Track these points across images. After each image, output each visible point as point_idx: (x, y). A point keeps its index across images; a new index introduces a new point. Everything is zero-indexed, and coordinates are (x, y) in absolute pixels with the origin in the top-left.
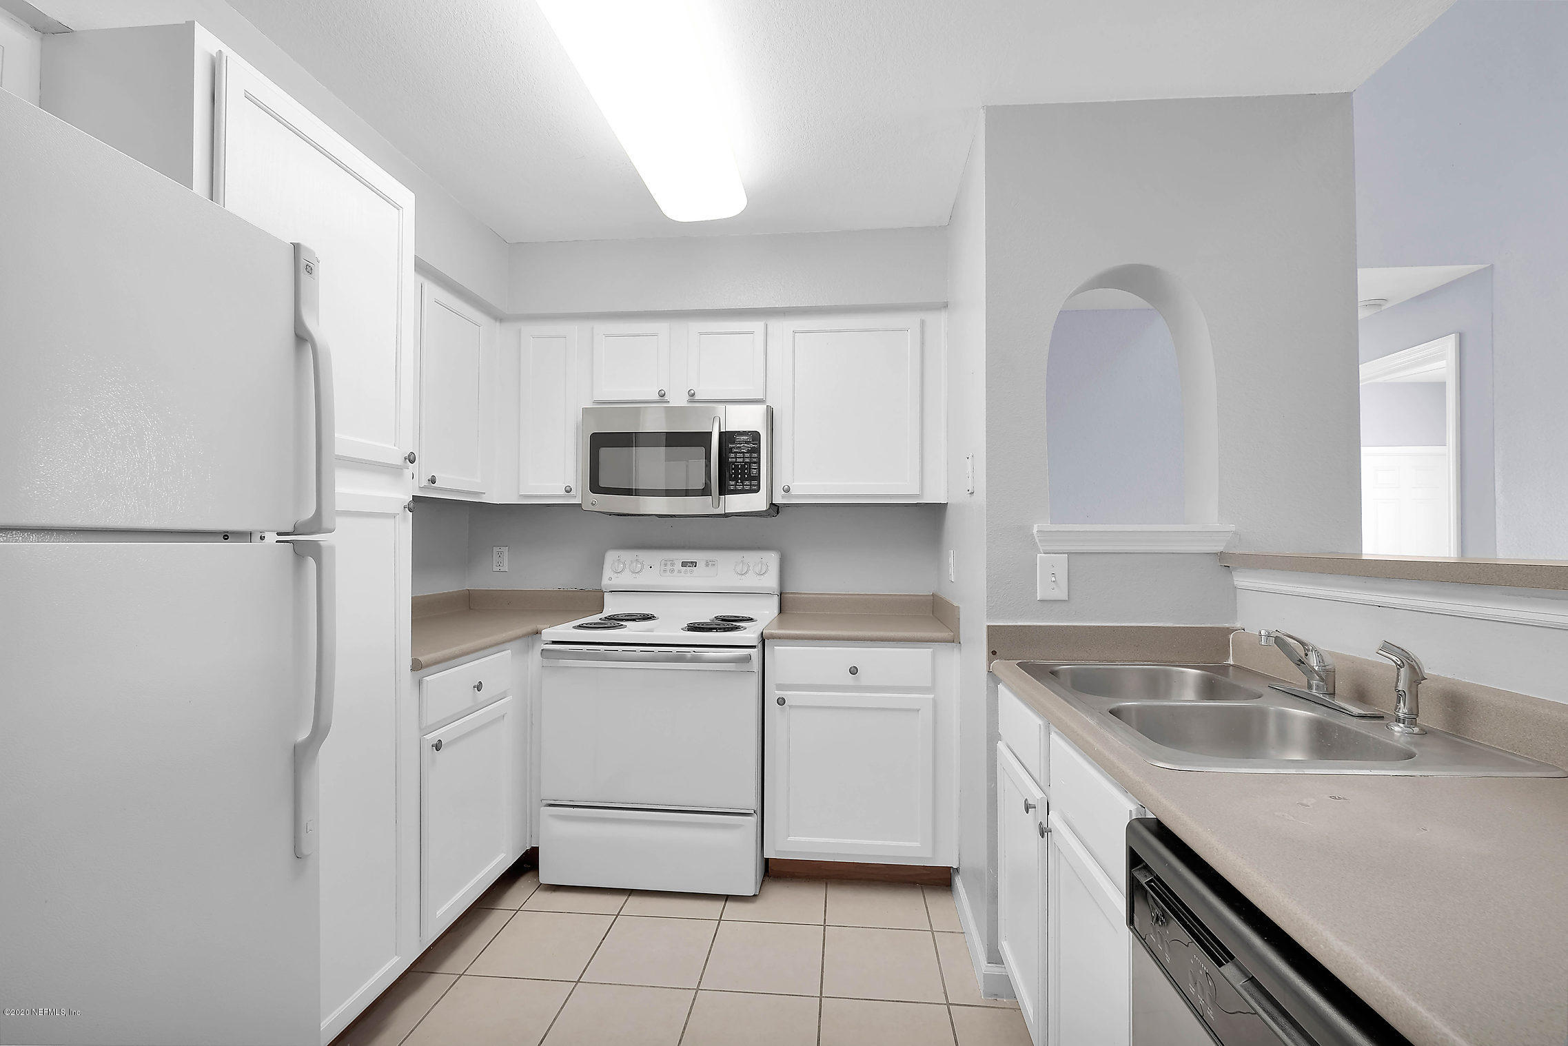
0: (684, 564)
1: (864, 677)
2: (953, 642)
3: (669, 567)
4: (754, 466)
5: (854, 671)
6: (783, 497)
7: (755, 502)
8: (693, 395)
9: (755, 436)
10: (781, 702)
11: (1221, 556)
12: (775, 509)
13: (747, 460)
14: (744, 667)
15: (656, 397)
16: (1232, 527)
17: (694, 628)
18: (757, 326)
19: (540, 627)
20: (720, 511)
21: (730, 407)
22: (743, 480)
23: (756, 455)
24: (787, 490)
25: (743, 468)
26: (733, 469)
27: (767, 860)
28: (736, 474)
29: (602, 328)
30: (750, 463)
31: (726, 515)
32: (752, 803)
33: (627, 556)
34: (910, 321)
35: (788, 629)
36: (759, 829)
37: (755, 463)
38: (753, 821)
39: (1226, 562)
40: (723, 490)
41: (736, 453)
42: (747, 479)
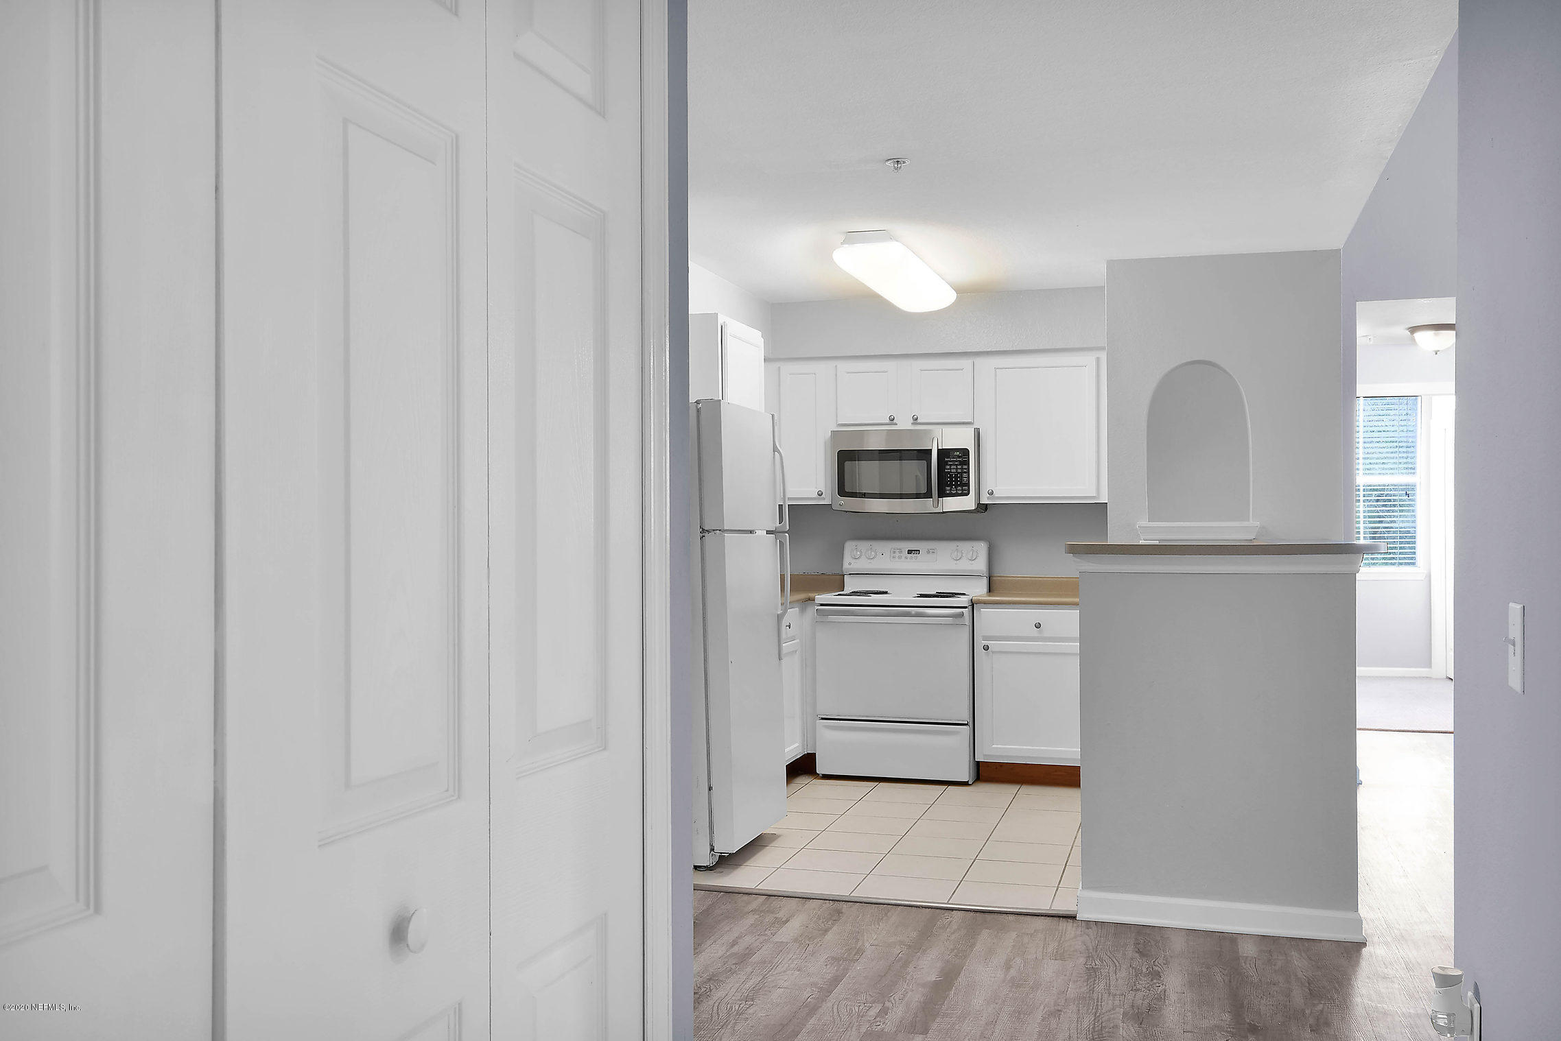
0: (910, 552)
1: (1047, 631)
3: (897, 554)
4: (965, 475)
5: (1038, 626)
6: (988, 498)
7: (965, 503)
8: (917, 419)
9: (965, 452)
10: (986, 648)
12: (982, 508)
13: (959, 471)
14: (959, 621)
15: (887, 421)
17: (922, 596)
18: (966, 363)
19: (811, 595)
20: (939, 510)
21: (946, 429)
22: (956, 486)
23: (966, 467)
24: (992, 493)
25: (956, 476)
26: (948, 477)
27: (978, 762)
28: (951, 481)
29: (843, 366)
30: (961, 473)
31: (944, 512)
32: (965, 716)
33: (864, 545)
34: (1088, 359)
35: (994, 596)
36: (972, 738)
37: (965, 473)
38: (966, 730)
40: (942, 494)
41: (951, 465)
42: (959, 485)
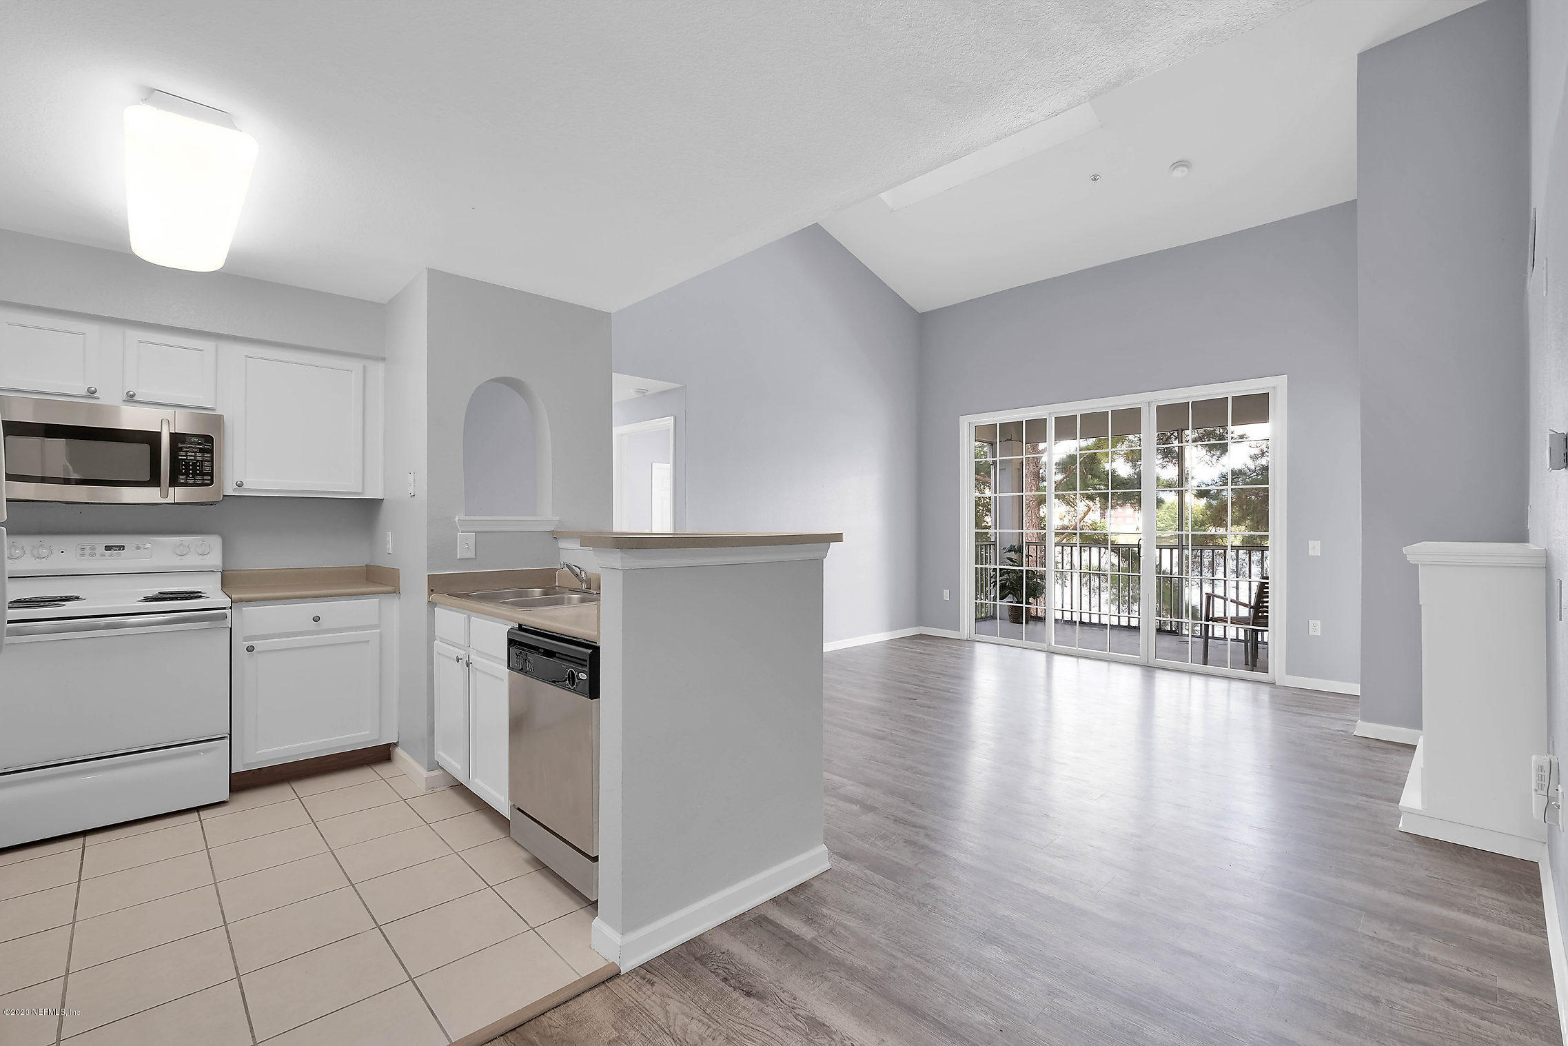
0: (108, 548)
1: (325, 623)
2: (395, 593)
3: (87, 552)
4: (207, 464)
5: (317, 619)
6: (235, 490)
8: (133, 396)
9: (206, 438)
10: (248, 649)
11: (552, 532)
12: (228, 501)
13: (199, 459)
14: (219, 624)
15: (85, 393)
16: (558, 518)
18: (207, 345)
20: (169, 500)
22: (194, 475)
23: (209, 455)
24: (240, 485)
25: (194, 465)
26: (184, 466)
27: (236, 774)
28: (187, 469)
29: (6, 315)
30: (202, 462)
31: (177, 503)
33: (30, 541)
34: (356, 365)
37: (208, 461)
38: (224, 744)
39: (556, 535)
40: (174, 483)
41: (188, 452)
42: (199, 475)
